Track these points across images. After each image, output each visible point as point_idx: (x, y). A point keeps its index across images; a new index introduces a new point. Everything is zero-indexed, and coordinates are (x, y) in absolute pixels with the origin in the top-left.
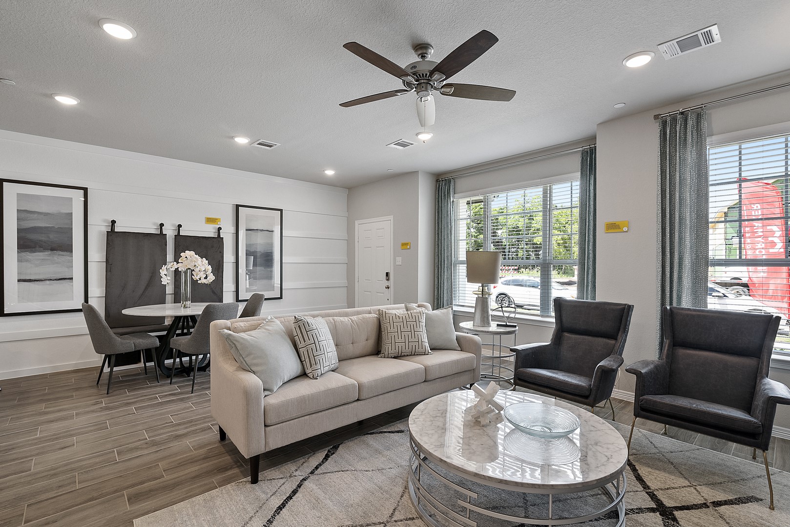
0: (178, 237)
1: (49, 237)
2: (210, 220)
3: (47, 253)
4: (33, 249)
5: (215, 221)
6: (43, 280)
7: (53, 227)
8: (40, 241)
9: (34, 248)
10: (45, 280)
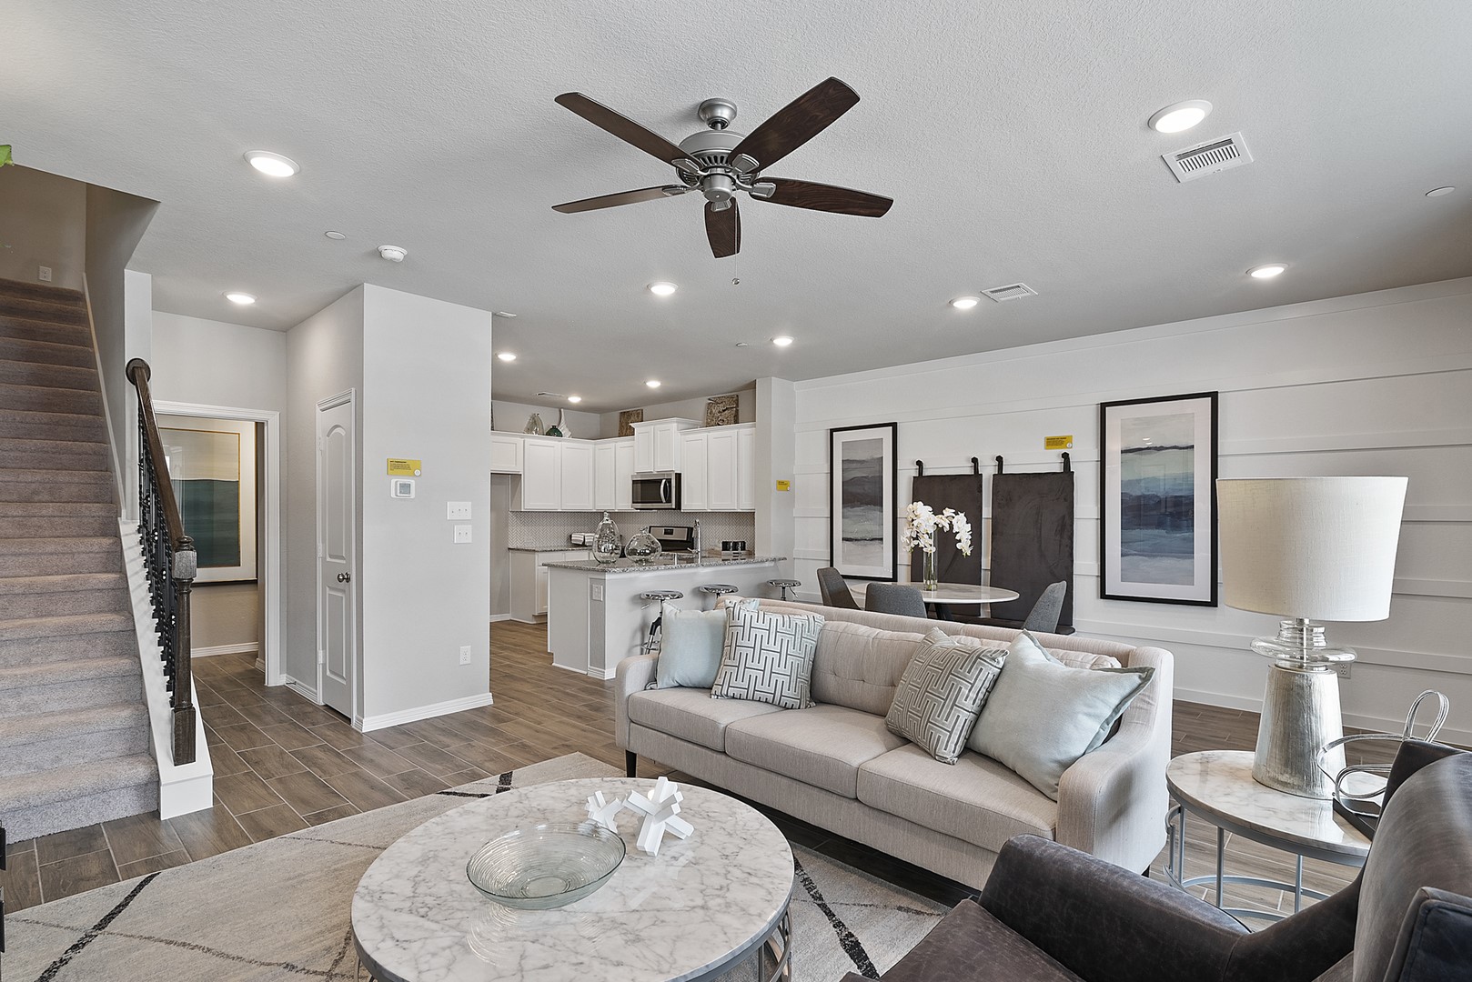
0: (1000, 477)
1: (864, 489)
2: (1052, 442)
4: (853, 504)
5: (1062, 443)
6: (860, 540)
7: (867, 476)
8: (858, 494)
9: (854, 502)
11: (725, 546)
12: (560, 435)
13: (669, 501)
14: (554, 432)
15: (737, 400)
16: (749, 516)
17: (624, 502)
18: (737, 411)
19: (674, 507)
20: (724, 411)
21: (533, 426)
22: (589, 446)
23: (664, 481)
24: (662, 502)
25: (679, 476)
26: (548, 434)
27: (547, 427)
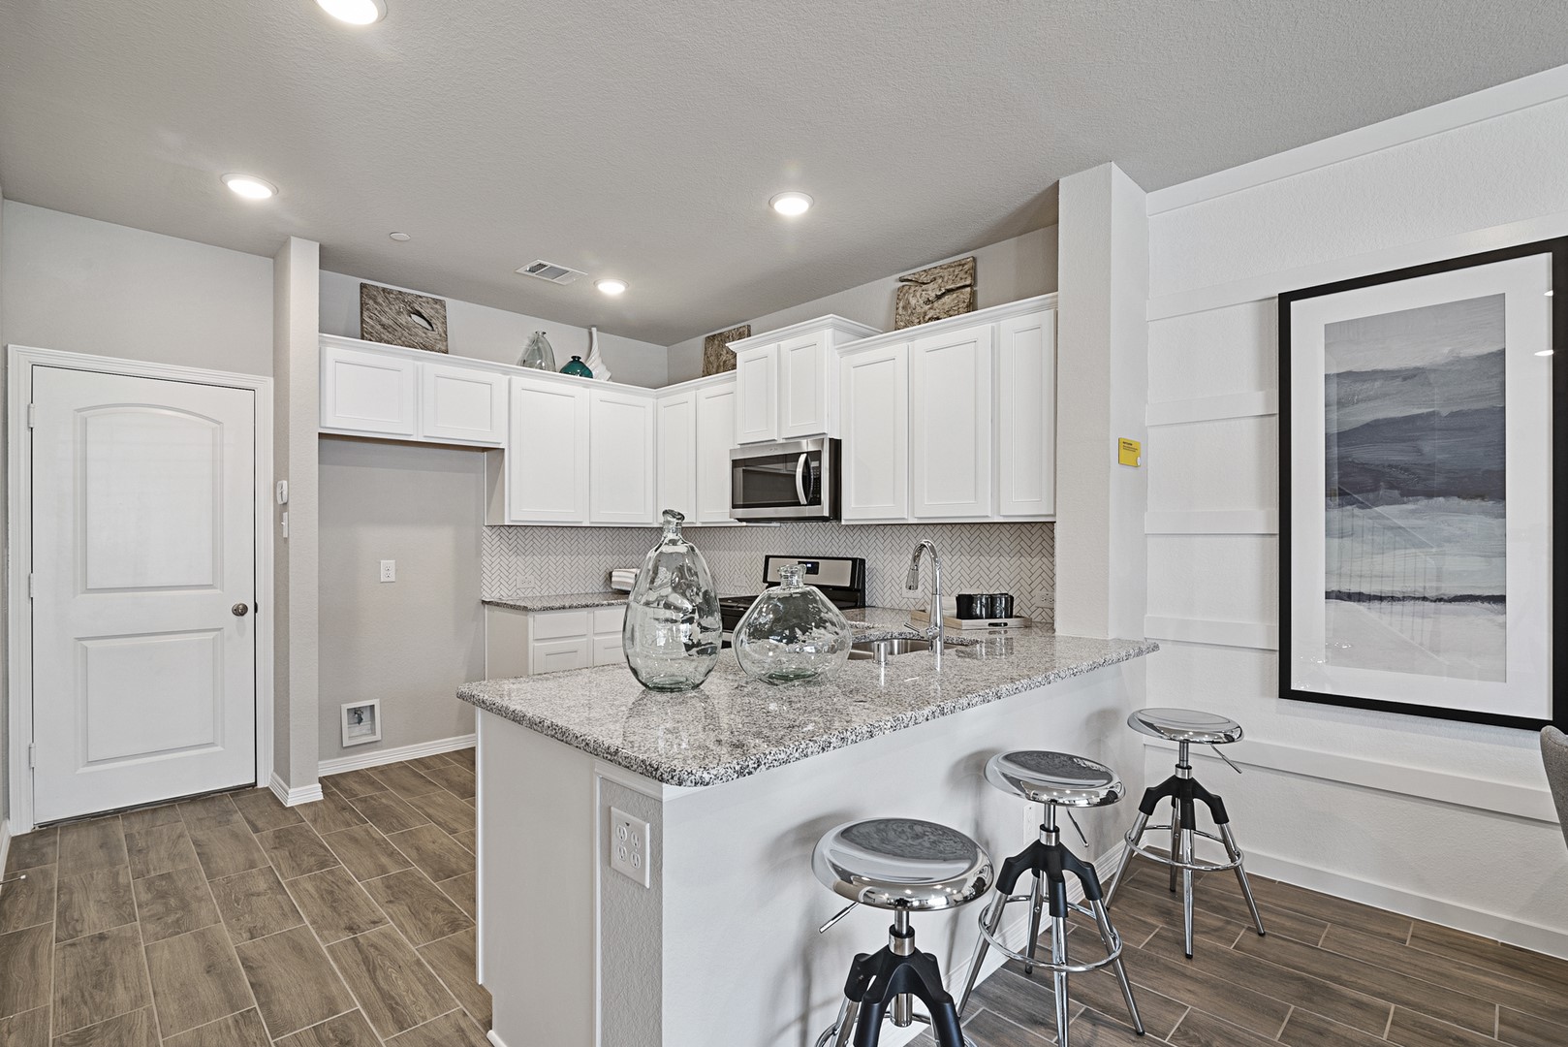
1: (1419, 451)
3: (1410, 507)
4: (1371, 496)
6: (1399, 599)
7: (1432, 414)
8: (1390, 466)
9: (1372, 491)
10: (1404, 599)
11: (965, 607)
12: (587, 373)
13: (815, 500)
14: (576, 367)
15: (974, 268)
16: (1038, 534)
17: (714, 504)
18: (973, 294)
19: (826, 513)
20: (939, 297)
21: (536, 356)
22: (643, 400)
23: (802, 458)
24: (798, 504)
25: (836, 446)
26: (565, 370)
27: (563, 360)
